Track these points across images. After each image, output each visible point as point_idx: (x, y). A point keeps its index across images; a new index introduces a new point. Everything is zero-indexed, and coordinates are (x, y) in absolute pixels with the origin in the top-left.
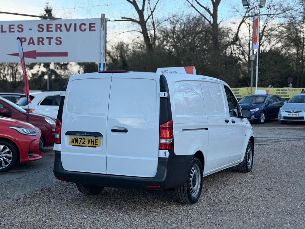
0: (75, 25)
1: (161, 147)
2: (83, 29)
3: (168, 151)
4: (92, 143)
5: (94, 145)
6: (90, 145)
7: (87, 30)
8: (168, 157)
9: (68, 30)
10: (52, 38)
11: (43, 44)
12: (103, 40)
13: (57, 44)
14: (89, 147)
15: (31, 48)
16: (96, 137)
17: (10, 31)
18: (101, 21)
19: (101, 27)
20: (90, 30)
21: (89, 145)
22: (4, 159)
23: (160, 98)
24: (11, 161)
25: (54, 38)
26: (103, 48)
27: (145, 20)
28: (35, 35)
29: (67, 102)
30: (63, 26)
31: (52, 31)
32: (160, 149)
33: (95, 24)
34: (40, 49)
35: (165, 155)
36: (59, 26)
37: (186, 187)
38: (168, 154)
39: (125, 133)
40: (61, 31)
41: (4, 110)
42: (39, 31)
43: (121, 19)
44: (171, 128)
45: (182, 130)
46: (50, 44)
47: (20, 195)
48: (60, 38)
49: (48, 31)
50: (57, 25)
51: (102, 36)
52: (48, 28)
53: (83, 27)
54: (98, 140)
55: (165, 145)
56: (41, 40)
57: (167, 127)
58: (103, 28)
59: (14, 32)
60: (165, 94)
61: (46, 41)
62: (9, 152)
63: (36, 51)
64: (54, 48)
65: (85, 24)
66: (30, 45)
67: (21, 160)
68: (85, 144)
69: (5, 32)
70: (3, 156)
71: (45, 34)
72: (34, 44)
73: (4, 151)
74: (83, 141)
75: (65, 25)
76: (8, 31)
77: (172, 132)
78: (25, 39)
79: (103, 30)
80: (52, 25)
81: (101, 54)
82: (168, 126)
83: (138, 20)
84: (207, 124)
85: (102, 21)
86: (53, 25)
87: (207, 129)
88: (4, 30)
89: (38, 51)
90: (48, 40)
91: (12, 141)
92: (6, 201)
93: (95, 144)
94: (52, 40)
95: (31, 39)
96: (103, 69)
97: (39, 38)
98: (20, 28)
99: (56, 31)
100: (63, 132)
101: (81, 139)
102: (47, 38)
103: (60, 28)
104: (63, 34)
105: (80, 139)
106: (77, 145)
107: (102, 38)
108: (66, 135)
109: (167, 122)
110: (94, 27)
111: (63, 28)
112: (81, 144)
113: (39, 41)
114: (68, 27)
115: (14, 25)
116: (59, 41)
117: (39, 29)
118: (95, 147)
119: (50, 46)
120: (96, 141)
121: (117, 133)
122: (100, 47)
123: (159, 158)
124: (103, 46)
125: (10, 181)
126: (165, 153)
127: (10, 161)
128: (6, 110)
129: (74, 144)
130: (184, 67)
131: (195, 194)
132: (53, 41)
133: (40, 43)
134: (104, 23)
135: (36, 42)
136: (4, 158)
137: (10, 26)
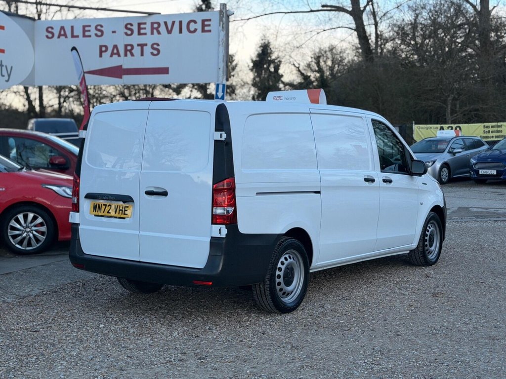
0: (181, 22)
1: (215, 220)
2: (192, 29)
3: (224, 226)
4: (121, 212)
5: (123, 216)
6: (117, 215)
7: (198, 31)
8: (224, 236)
9: (169, 32)
10: (146, 45)
11: (132, 55)
12: (222, 46)
13: (152, 54)
14: (116, 217)
15: (115, 62)
16: (124, 202)
17: (84, 36)
18: (220, 15)
19: (220, 25)
20: (203, 31)
21: (115, 215)
22: (34, 235)
23: (215, 141)
24: (44, 237)
25: (148, 45)
26: (222, 59)
27: (362, 9)
28: (121, 41)
29: (88, 146)
30: (163, 25)
31: (145, 34)
32: (213, 223)
33: (210, 20)
34: (128, 63)
35: (220, 233)
36: (156, 26)
37: (269, 286)
38: (224, 231)
39: (164, 197)
40: (159, 33)
41: (59, 160)
42: (126, 34)
43: (321, 8)
44: (232, 190)
45: (257, 193)
46: (142, 54)
47: (33, 290)
48: (158, 45)
49: (139, 34)
50: (152, 24)
51: (220, 39)
52: (139, 29)
53: (192, 26)
54: (128, 207)
55: (221, 216)
56: (129, 48)
57: (225, 189)
58: (223, 28)
59: (90, 36)
60: (221, 135)
61: (137, 50)
62: (41, 224)
63: (121, 66)
64: (149, 61)
65: (195, 22)
66: (114, 56)
67: (59, 237)
68: (110, 213)
69: (77, 36)
70: (32, 230)
71: (135, 39)
72: (119, 56)
73: (34, 222)
74: (107, 208)
75: (166, 23)
76: (81, 35)
77: (234, 197)
78: (106, 47)
79: (223, 30)
80: (145, 23)
81: (220, 69)
82: (226, 187)
83: (350, 9)
84: (319, 184)
85: (222, 15)
86: (147, 24)
87: (319, 192)
88: (75, 34)
89: (124, 67)
90: (140, 48)
91: (46, 207)
92: (6, 299)
93: (124, 214)
94: (145, 48)
95: (115, 47)
96: (222, 94)
97: (126, 46)
98: (99, 30)
99: (152, 33)
100: (82, 194)
101: (106, 205)
102: (138, 45)
103: (157, 29)
104: (162, 38)
105: (104, 205)
106: (100, 214)
107: (221, 43)
108: (85, 199)
109: (225, 179)
110: (209, 25)
111: (163, 29)
112: (105, 214)
113: (126, 51)
114: (169, 28)
115: (90, 26)
116: (156, 50)
117: (126, 31)
118: (124, 218)
119: (142, 57)
120: (126, 209)
121: (153, 198)
122: (218, 57)
123: (212, 237)
124: (222, 57)
125: (30, 268)
126: (220, 230)
127: (42, 238)
128: (62, 160)
129: (97, 213)
130: (306, 90)
131: (291, 298)
132: (148, 50)
133: (128, 53)
134: (224, 19)
135: (122, 52)
136: (34, 233)
137: (84, 27)
